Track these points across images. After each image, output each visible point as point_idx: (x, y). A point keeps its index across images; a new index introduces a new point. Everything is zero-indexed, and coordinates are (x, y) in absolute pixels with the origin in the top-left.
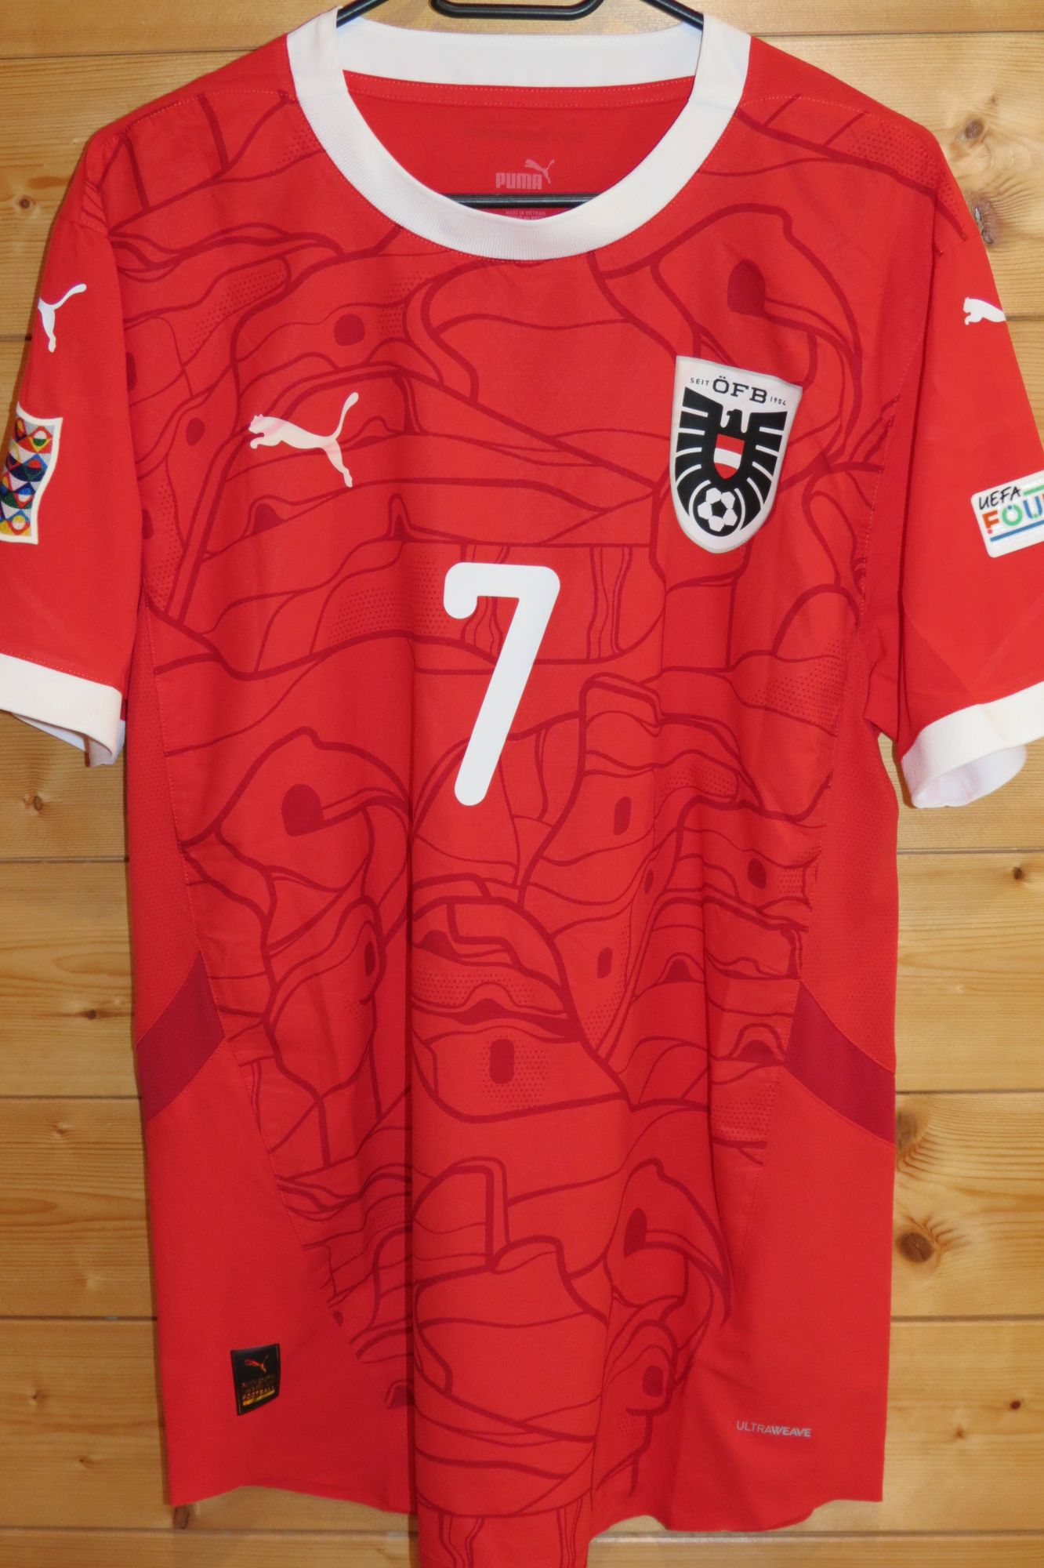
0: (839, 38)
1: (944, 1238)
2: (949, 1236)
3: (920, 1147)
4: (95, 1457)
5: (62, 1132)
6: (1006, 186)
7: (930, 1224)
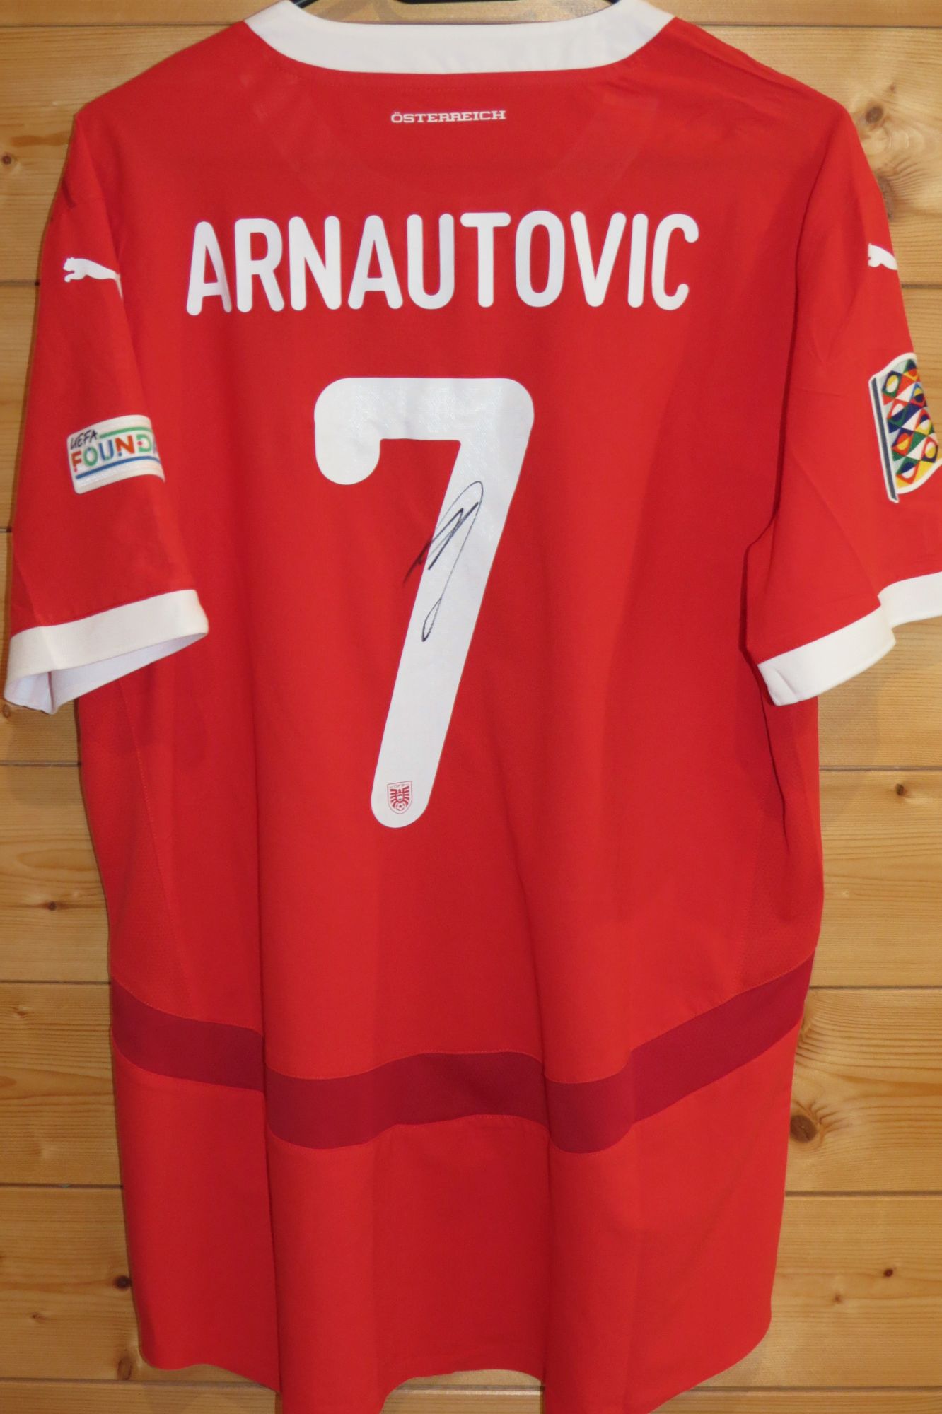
0: (754, 28)
1: (826, 1120)
2: (831, 1119)
3: (807, 1037)
4: (46, 1314)
5: (22, 1014)
6: (902, 166)
7: (815, 1107)
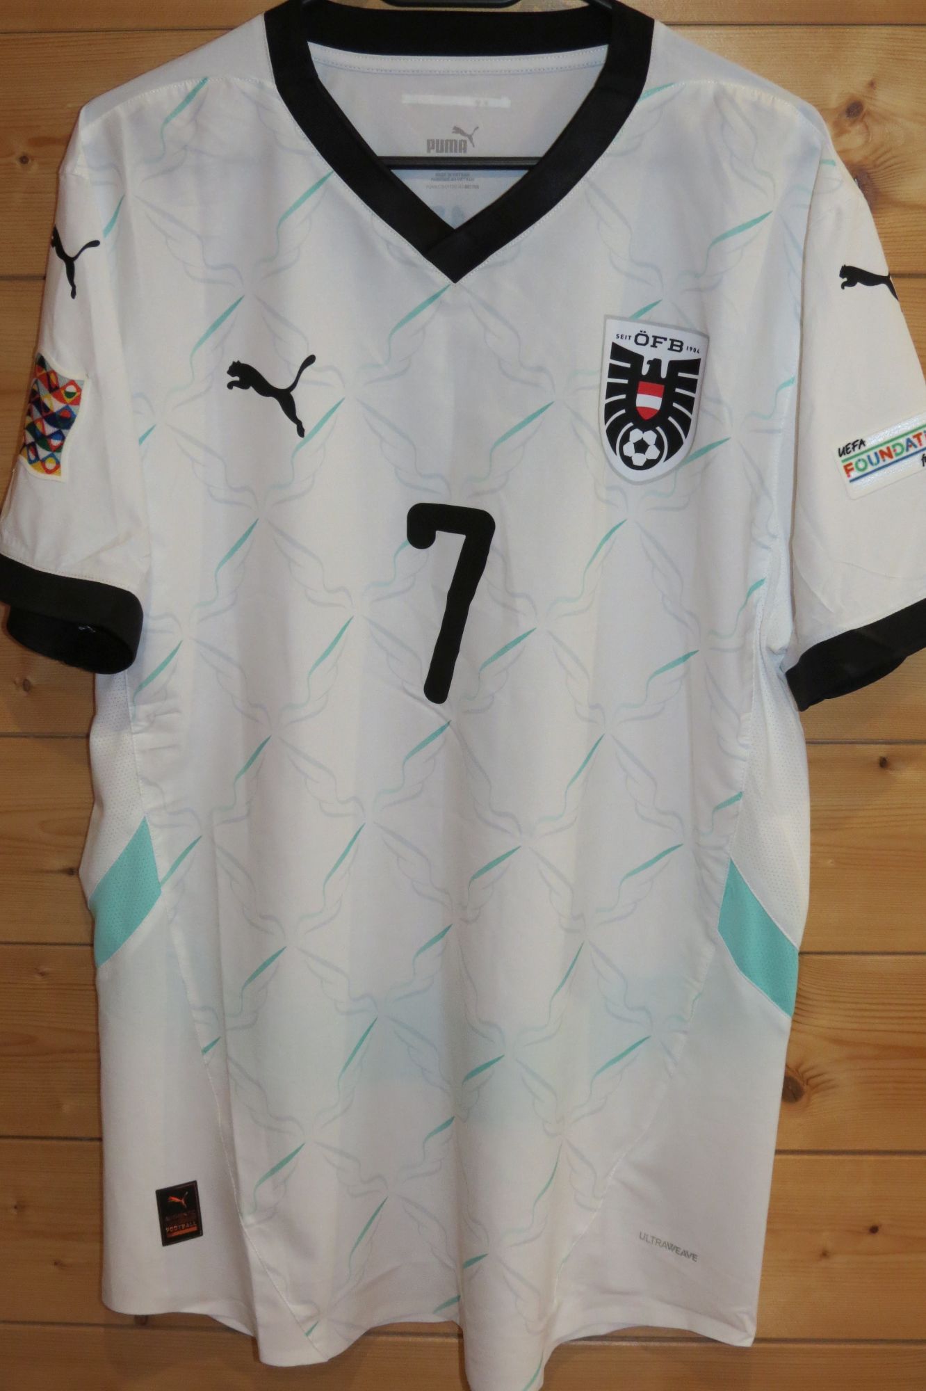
1: (813, 1082)
2: (819, 1080)
4: (67, 1261)
5: (42, 974)
6: (882, 159)
7: (802, 1069)
